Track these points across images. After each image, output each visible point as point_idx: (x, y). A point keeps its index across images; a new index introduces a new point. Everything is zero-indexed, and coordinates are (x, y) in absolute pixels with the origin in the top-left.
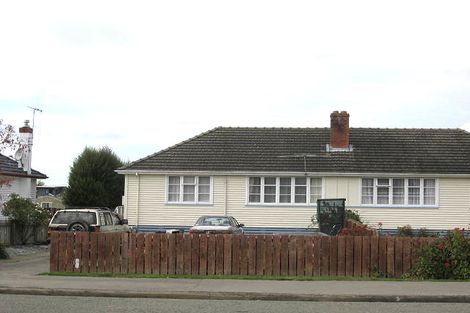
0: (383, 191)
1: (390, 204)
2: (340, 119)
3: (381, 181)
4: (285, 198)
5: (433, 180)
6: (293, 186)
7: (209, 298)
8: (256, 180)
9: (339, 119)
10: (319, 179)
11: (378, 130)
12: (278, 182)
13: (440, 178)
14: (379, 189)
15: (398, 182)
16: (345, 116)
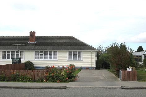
0: (42, 55)
1: (44, 59)
3: (41, 52)
5: (57, 52)
6: (15, 54)
9: (32, 33)
11: (47, 37)
12: (11, 52)
13: (58, 51)
14: (40, 55)
15: (46, 52)
16: (34, 33)
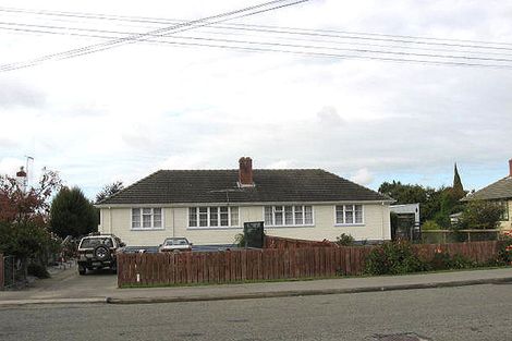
0: (279, 215)
2: (245, 163)
3: (277, 208)
4: (214, 223)
5: (310, 206)
7: (265, 297)
8: (193, 210)
10: (237, 208)
14: (276, 215)
15: (288, 208)
16: (249, 161)
